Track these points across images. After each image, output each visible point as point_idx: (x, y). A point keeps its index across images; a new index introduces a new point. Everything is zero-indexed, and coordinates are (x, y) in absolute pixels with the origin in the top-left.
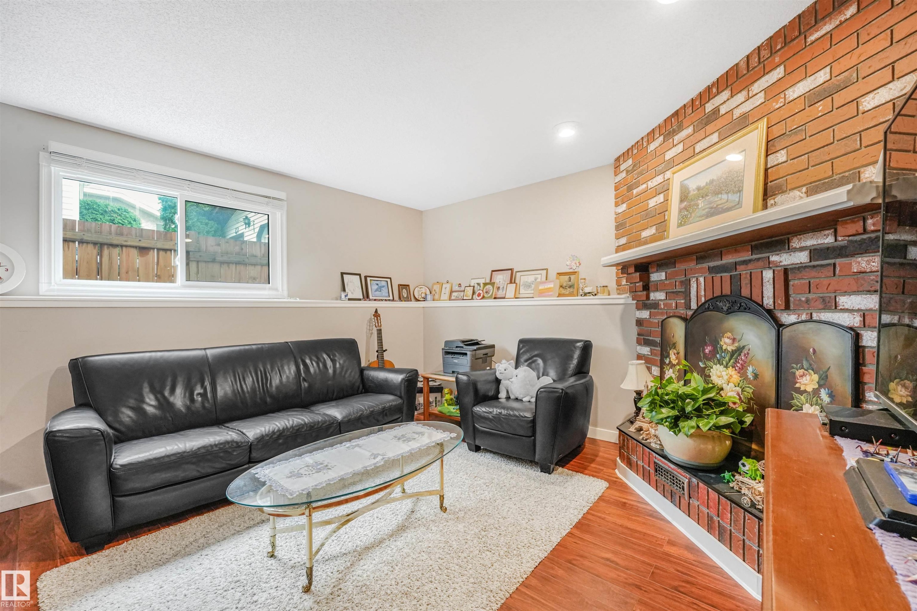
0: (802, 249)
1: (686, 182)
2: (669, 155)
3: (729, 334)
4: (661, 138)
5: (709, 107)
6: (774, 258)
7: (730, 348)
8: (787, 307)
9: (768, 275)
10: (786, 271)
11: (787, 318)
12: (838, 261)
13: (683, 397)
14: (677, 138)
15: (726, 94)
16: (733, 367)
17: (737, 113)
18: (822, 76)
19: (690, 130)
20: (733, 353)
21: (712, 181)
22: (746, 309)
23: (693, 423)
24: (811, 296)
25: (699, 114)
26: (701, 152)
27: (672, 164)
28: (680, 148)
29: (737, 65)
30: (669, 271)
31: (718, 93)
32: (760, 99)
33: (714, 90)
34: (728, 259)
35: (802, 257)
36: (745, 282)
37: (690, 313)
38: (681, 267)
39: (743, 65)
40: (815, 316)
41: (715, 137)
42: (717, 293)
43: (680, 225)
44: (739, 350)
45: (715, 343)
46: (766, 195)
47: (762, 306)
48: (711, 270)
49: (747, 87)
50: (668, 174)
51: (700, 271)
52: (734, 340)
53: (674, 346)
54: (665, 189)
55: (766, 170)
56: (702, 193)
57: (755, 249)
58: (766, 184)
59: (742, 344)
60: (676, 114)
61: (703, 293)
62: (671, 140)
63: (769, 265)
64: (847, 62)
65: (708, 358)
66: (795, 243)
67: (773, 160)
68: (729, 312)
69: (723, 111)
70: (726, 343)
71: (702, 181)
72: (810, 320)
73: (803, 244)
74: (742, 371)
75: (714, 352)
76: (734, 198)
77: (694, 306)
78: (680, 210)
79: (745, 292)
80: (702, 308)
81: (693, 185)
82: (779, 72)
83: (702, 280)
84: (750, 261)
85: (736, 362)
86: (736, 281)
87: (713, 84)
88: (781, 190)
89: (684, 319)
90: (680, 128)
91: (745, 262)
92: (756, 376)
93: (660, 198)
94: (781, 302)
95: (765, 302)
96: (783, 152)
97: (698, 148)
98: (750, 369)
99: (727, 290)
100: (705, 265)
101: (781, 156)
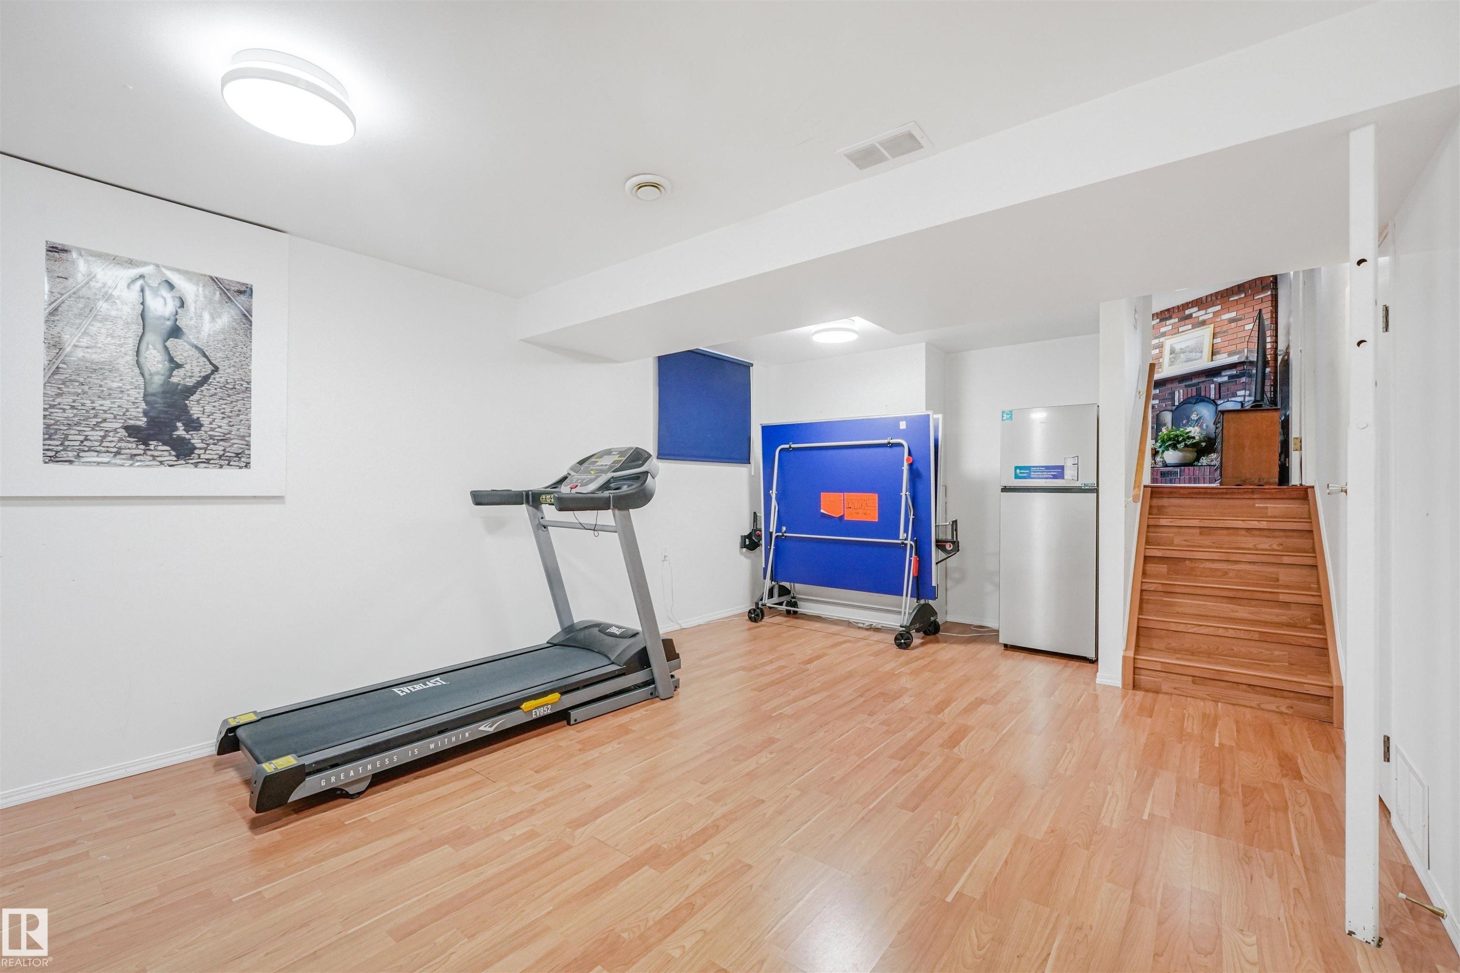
0: (1226, 376)
1: (1174, 345)
2: (1163, 330)
3: (1195, 413)
4: (1158, 320)
5: (1187, 312)
6: (1215, 379)
7: (1195, 419)
8: (1220, 398)
9: (1213, 386)
10: (1220, 384)
11: (1219, 402)
12: (1238, 380)
13: (1177, 436)
14: (1168, 322)
15: (1196, 309)
16: (1197, 426)
17: (1201, 319)
18: (1233, 314)
19: (1177, 320)
20: (1197, 420)
21: (1188, 347)
22: (1203, 401)
23: (1183, 444)
24: (1228, 393)
25: (1181, 315)
26: (1182, 332)
27: (1164, 334)
28: (1170, 327)
29: (1202, 298)
30: (1161, 389)
31: (1192, 307)
32: (1211, 315)
33: (1190, 305)
34: (1195, 381)
35: (1226, 379)
36: (1203, 389)
37: (1174, 408)
38: (1169, 386)
39: (1204, 299)
40: (1230, 400)
41: (1190, 327)
42: (1189, 396)
43: (1170, 365)
44: (1200, 418)
45: (1188, 418)
46: (1213, 354)
47: (1210, 399)
48: (1186, 386)
49: (1206, 308)
50: (1162, 339)
51: (1180, 387)
52: (1197, 415)
53: (1165, 425)
54: (1161, 346)
55: (1213, 344)
56: (1183, 351)
57: (1207, 376)
58: (1213, 350)
59: (1202, 415)
60: (1168, 310)
61: (1182, 397)
62: (1164, 323)
63: (1213, 382)
64: (1242, 312)
65: (1184, 425)
66: (1223, 373)
67: (1216, 341)
68: (1195, 403)
69: (1194, 315)
70: (1194, 417)
71: (1183, 346)
72: (1228, 401)
73: (1226, 374)
74: (1201, 427)
75: (1188, 422)
76: (1199, 355)
77: (1177, 403)
78: (1170, 359)
79: (1203, 394)
80: (1182, 404)
81: (1177, 347)
82: (1218, 308)
83: (1181, 391)
84: (1205, 381)
85: (1199, 423)
86: (1199, 391)
87: (1190, 302)
88: (1218, 353)
89: (1171, 411)
90: (1170, 318)
91: (1203, 382)
92: (1207, 426)
93: (1157, 351)
94: (1217, 396)
95: (1211, 397)
96: (1220, 339)
97: (1181, 329)
98: (1205, 425)
99: (1194, 394)
100: (1184, 384)
101: (1218, 340)
